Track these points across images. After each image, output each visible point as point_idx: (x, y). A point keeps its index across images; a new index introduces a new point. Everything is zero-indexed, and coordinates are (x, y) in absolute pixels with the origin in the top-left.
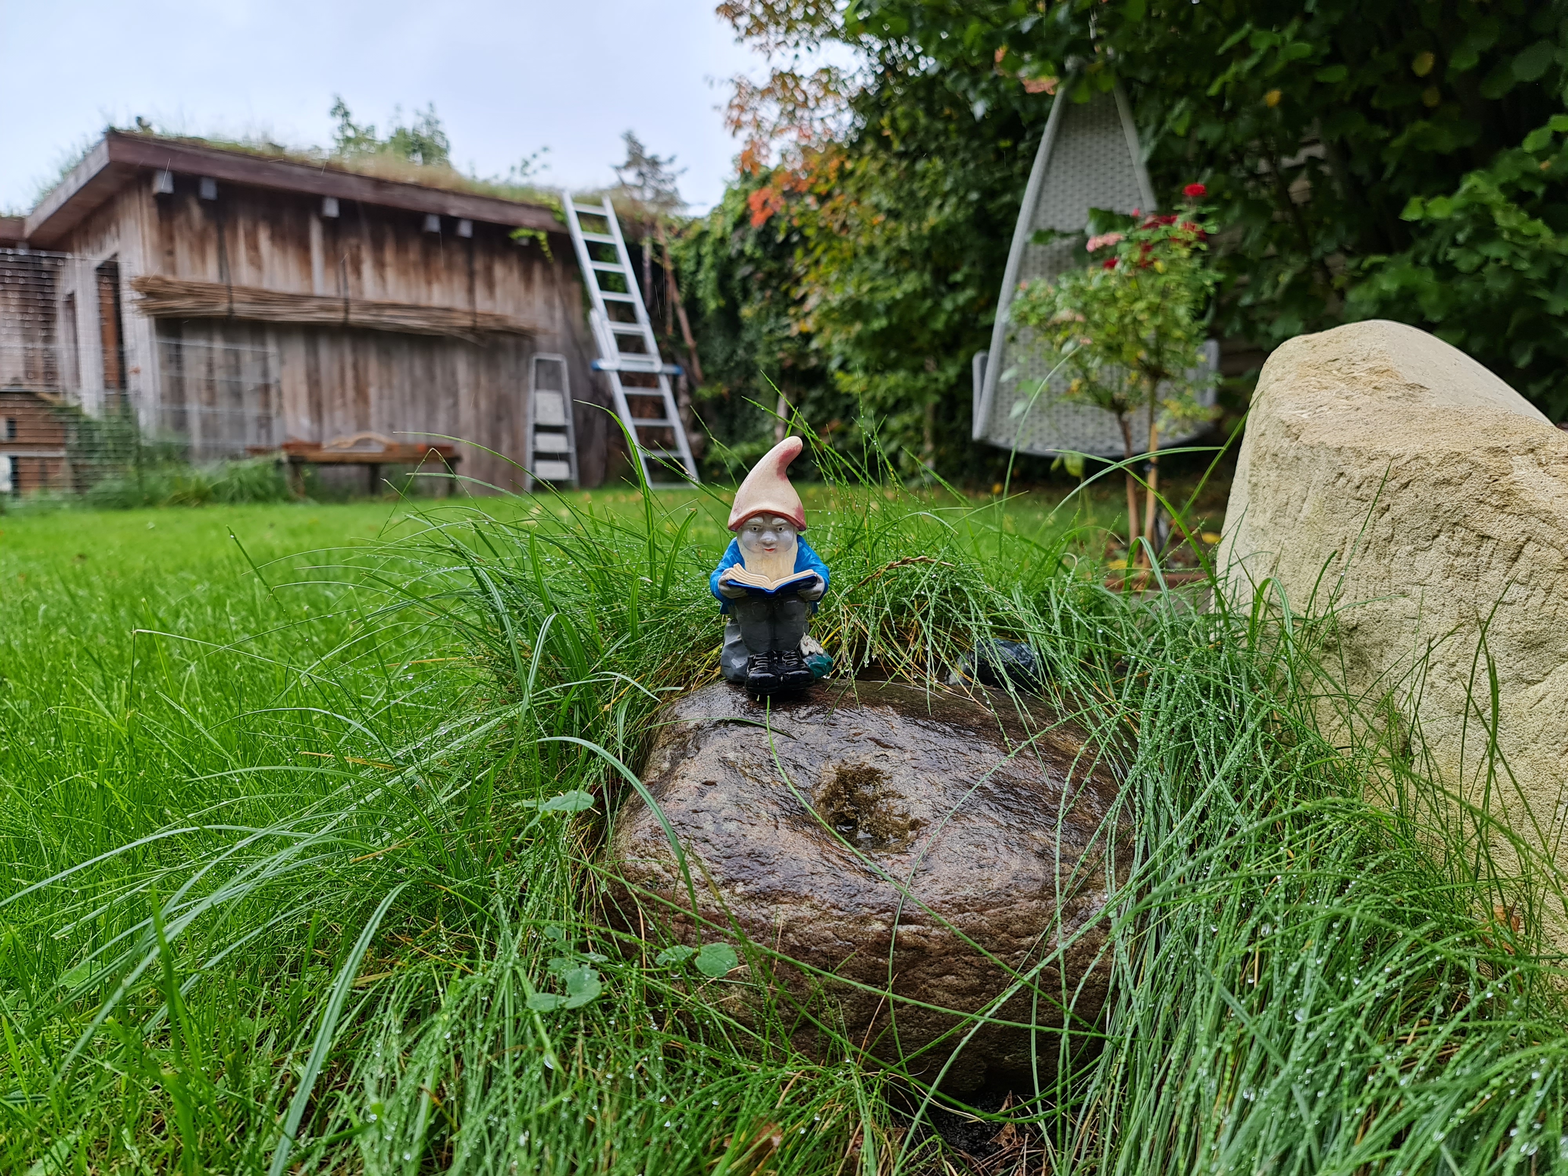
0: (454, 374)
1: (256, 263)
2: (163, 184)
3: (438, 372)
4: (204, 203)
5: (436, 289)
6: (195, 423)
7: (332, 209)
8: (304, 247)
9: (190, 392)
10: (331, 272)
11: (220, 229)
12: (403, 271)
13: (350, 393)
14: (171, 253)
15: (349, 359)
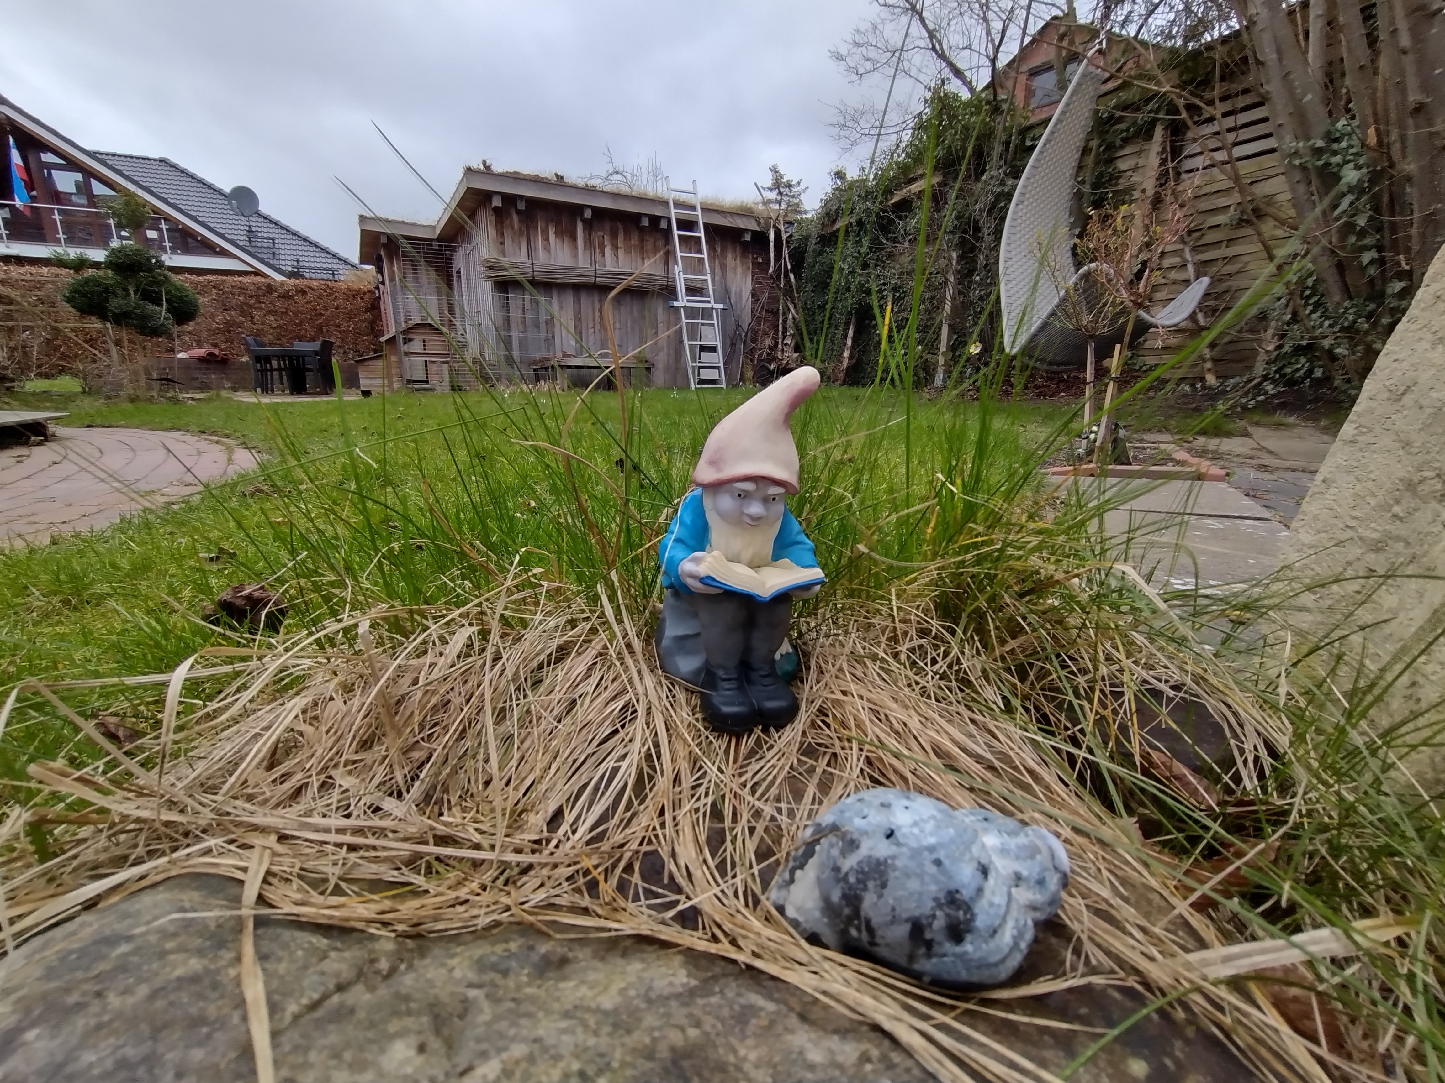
0: (656, 315)
1: (547, 248)
2: (497, 202)
3: (647, 314)
4: (519, 212)
5: (647, 263)
6: (515, 343)
7: (588, 214)
8: (574, 238)
9: (513, 326)
10: (588, 252)
11: (528, 228)
12: (628, 252)
13: (598, 327)
14: (502, 243)
15: (597, 306)
